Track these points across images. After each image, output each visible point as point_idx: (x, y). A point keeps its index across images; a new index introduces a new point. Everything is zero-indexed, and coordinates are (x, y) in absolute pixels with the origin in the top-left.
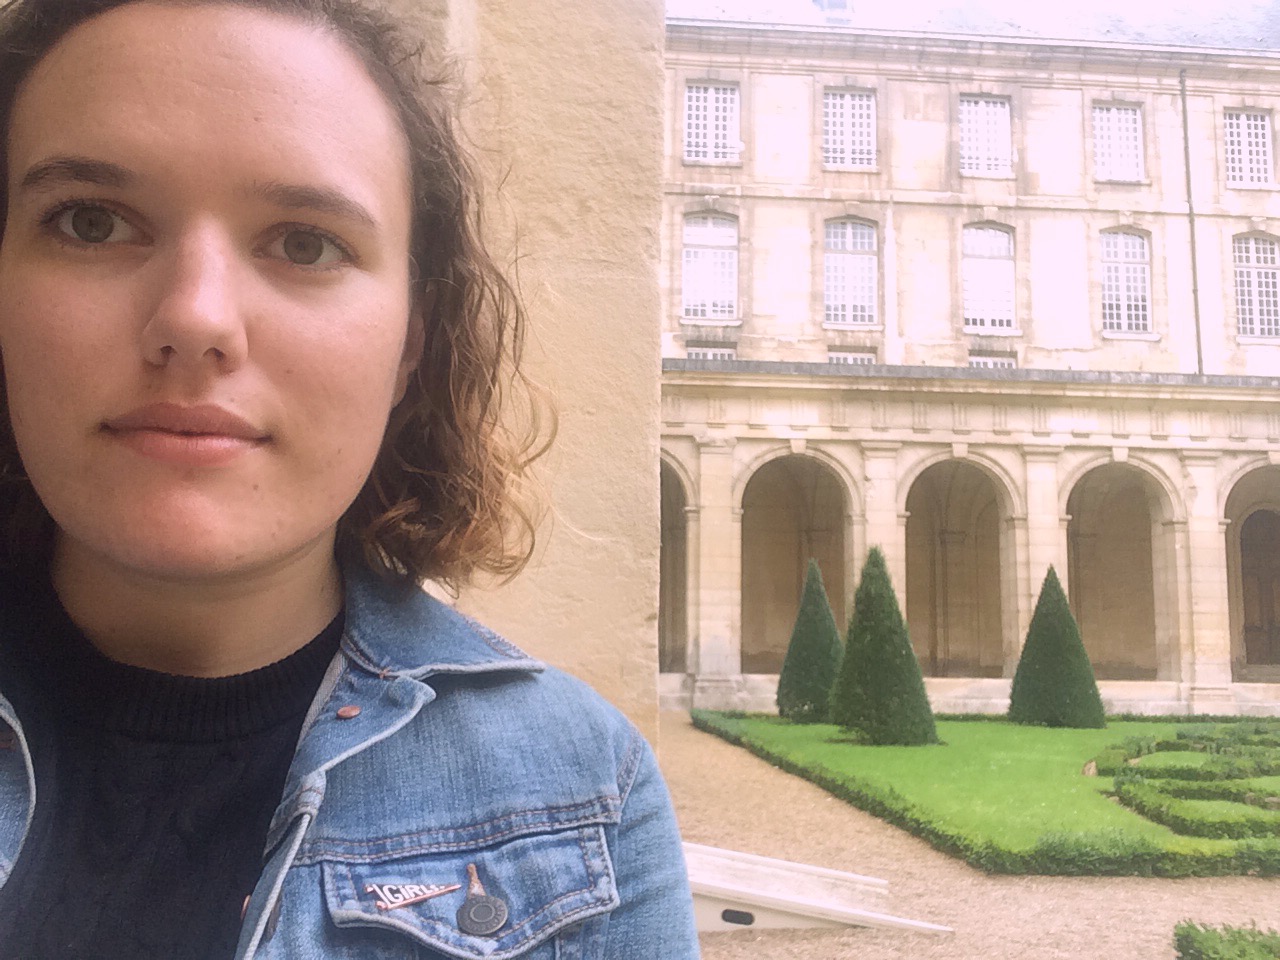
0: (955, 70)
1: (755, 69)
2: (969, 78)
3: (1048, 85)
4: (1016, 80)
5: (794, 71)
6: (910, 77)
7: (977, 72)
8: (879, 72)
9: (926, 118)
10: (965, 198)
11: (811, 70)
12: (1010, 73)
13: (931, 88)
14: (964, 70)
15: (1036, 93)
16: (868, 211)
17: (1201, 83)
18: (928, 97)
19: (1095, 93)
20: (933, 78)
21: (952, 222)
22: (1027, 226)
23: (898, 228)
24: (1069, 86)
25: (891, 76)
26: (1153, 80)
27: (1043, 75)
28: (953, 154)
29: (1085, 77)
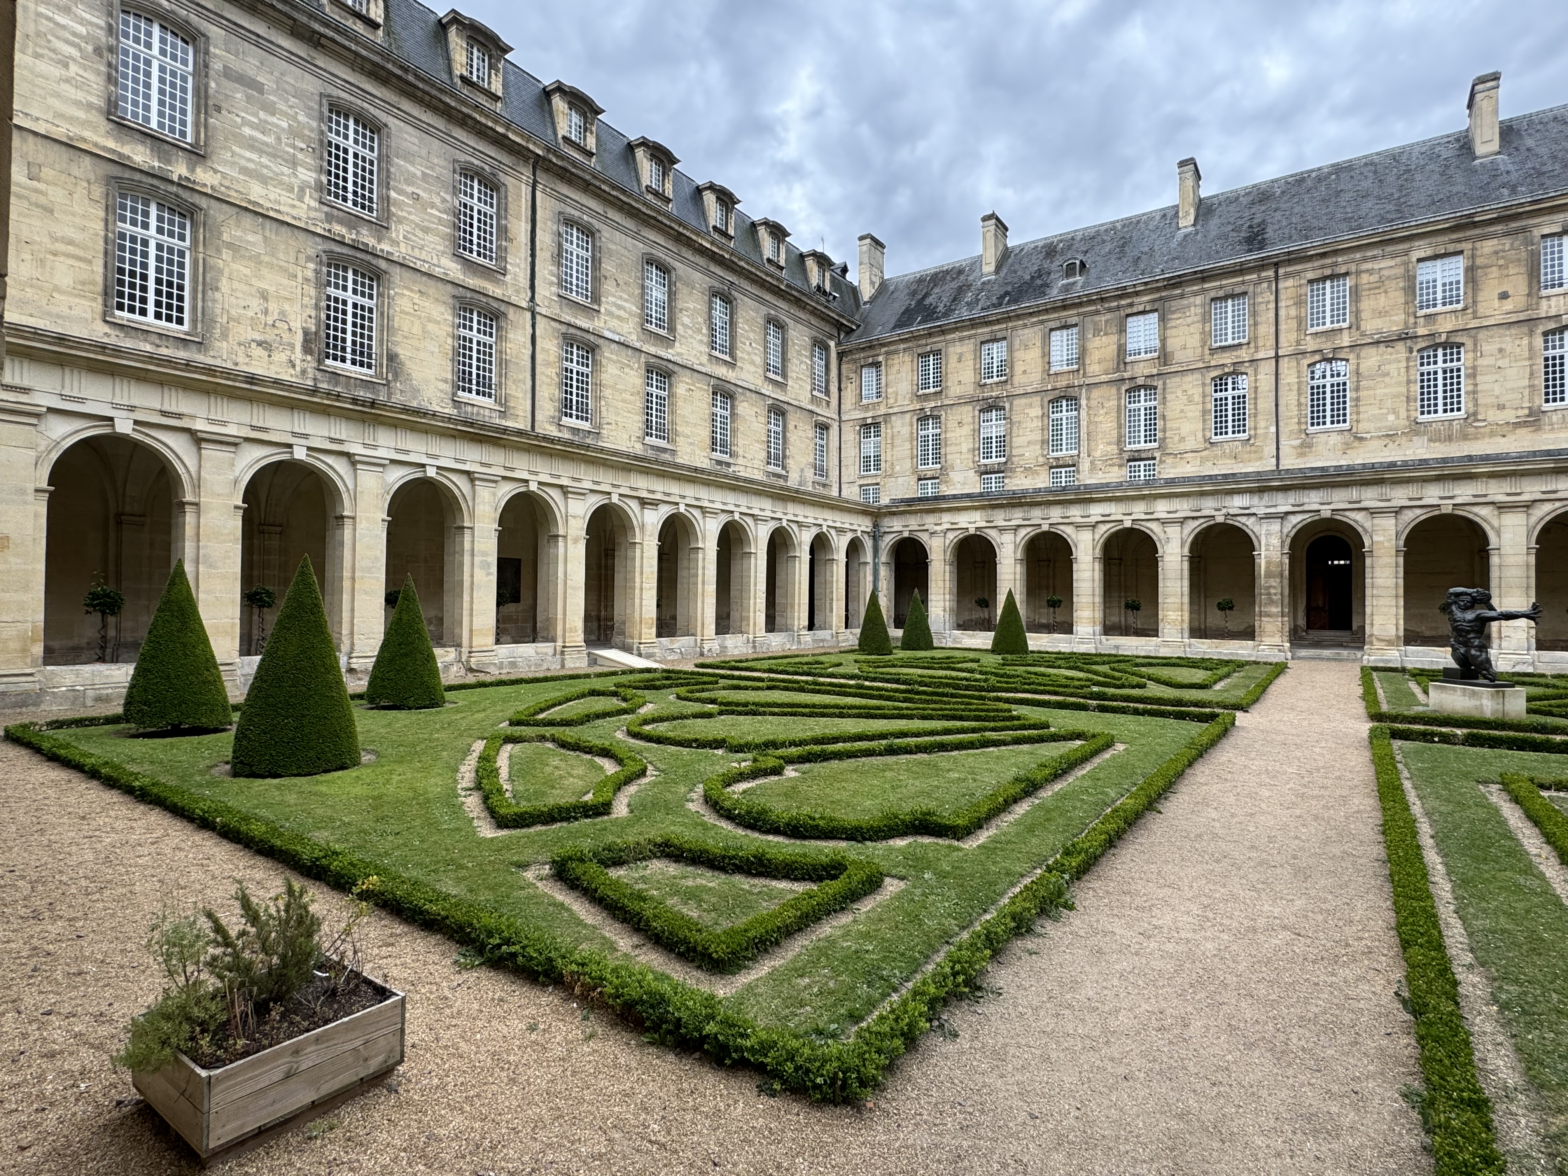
0: (1123, 302)
1: (1014, 328)
2: (1131, 305)
3: (1182, 296)
4: (1160, 299)
5: (1033, 325)
6: (1097, 313)
7: (1137, 300)
8: (1078, 315)
9: (1106, 334)
10: (1126, 375)
11: (1042, 322)
12: (1157, 295)
13: (1109, 316)
14: (1129, 301)
15: (1173, 303)
16: (1072, 392)
17: (1289, 269)
18: (1107, 321)
19: (1213, 294)
20: (1110, 310)
21: (1119, 390)
22: (1164, 384)
23: (1088, 399)
24: (1195, 294)
25: (1085, 315)
26: (1255, 276)
27: (1178, 291)
28: (1122, 350)
29: (1206, 286)
